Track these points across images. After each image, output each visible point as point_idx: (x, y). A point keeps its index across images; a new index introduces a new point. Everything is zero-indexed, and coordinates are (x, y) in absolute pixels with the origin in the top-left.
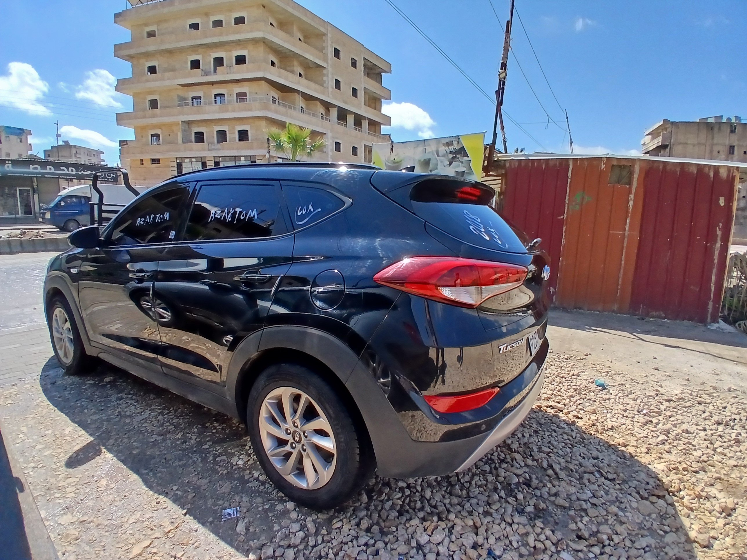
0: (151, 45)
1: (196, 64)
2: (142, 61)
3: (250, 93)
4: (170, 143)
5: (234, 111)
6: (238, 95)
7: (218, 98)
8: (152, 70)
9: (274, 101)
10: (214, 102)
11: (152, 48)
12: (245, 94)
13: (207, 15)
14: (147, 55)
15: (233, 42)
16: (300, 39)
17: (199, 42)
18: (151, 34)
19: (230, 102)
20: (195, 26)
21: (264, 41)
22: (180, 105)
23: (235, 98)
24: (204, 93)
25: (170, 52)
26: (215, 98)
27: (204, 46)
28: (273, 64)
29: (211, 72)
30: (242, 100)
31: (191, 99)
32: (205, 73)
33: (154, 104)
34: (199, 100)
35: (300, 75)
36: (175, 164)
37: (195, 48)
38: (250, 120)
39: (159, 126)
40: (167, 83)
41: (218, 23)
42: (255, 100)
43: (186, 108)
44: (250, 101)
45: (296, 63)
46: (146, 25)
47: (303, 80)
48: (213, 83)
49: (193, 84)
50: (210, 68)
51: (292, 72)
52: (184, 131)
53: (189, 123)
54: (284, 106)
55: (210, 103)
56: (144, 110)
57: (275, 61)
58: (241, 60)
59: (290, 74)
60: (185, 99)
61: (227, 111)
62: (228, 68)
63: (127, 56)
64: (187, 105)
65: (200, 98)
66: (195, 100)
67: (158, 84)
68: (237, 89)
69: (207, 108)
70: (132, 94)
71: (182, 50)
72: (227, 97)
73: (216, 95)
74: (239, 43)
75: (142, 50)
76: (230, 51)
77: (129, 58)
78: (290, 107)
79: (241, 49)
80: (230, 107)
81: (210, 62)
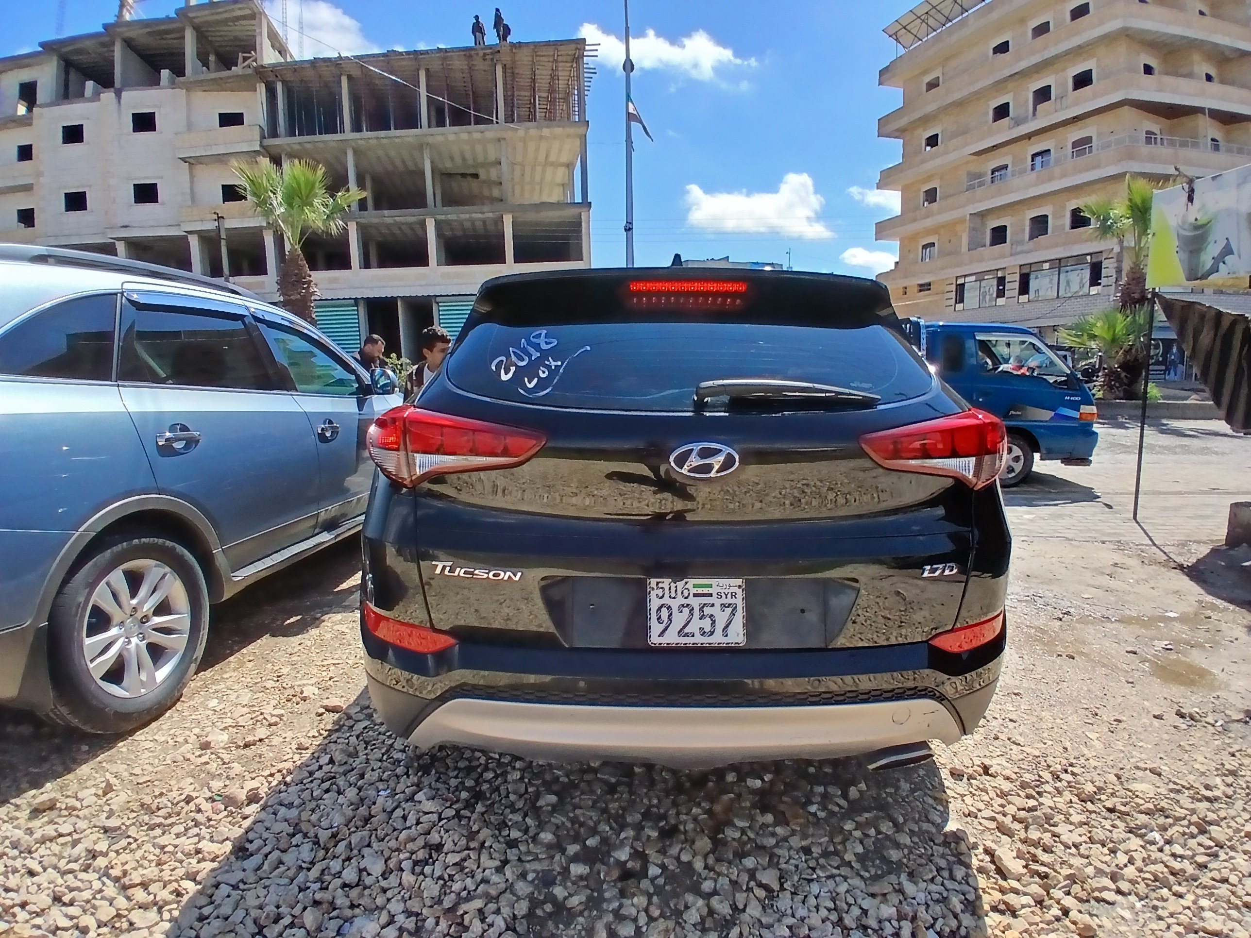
0: (932, 102)
1: (1002, 112)
2: (918, 132)
3: (1099, 134)
4: (949, 254)
5: (1063, 176)
6: (1075, 144)
7: (1038, 159)
8: (933, 141)
9: (1148, 140)
10: (1030, 167)
11: (931, 108)
12: (1088, 140)
13: (1022, 21)
14: (925, 120)
15: (1067, 53)
16: (1201, 13)
17: (1007, 73)
18: (933, 85)
19: (1058, 162)
20: (1003, 48)
21: (1127, 35)
22: (970, 188)
23: (1070, 151)
24: (1014, 157)
25: (960, 104)
26: (1033, 161)
27: (1017, 76)
28: (1148, 70)
29: (1027, 117)
30: (1080, 153)
31: (990, 172)
32: (1016, 122)
33: (931, 196)
34: (1004, 172)
35: (1209, 78)
36: (953, 287)
37: (1000, 85)
38: (1097, 186)
39: (935, 230)
40: (952, 157)
41: (1042, 29)
42: (1106, 146)
43: (979, 191)
44: (1098, 150)
45: (1196, 57)
46: (925, 72)
47: (1214, 87)
48: (1029, 136)
49: (995, 147)
50: (1027, 111)
51: (1190, 75)
52: (972, 229)
53: (982, 215)
54: (1172, 144)
55: (1023, 172)
56: (917, 208)
57: (1153, 63)
58: (1083, 80)
59: (1182, 81)
60: (979, 176)
61: (1051, 179)
62: (1058, 101)
63: (897, 130)
64: (981, 184)
65: (1006, 167)
66: (996, 174)
67: (938, 162)
68: (1076, 133)
69: (1016, 182)
70: (900, 188)
71: (979, 95)
72: (1055, 153)
73: (1034, 156)
74: (1079, 51)
75: (918, 115)
76: (1064, 70)
77: (899, 133)
78: (1183, 145)
79: (1085, 60)
80: (1057, 171)
81: (1027, 101)
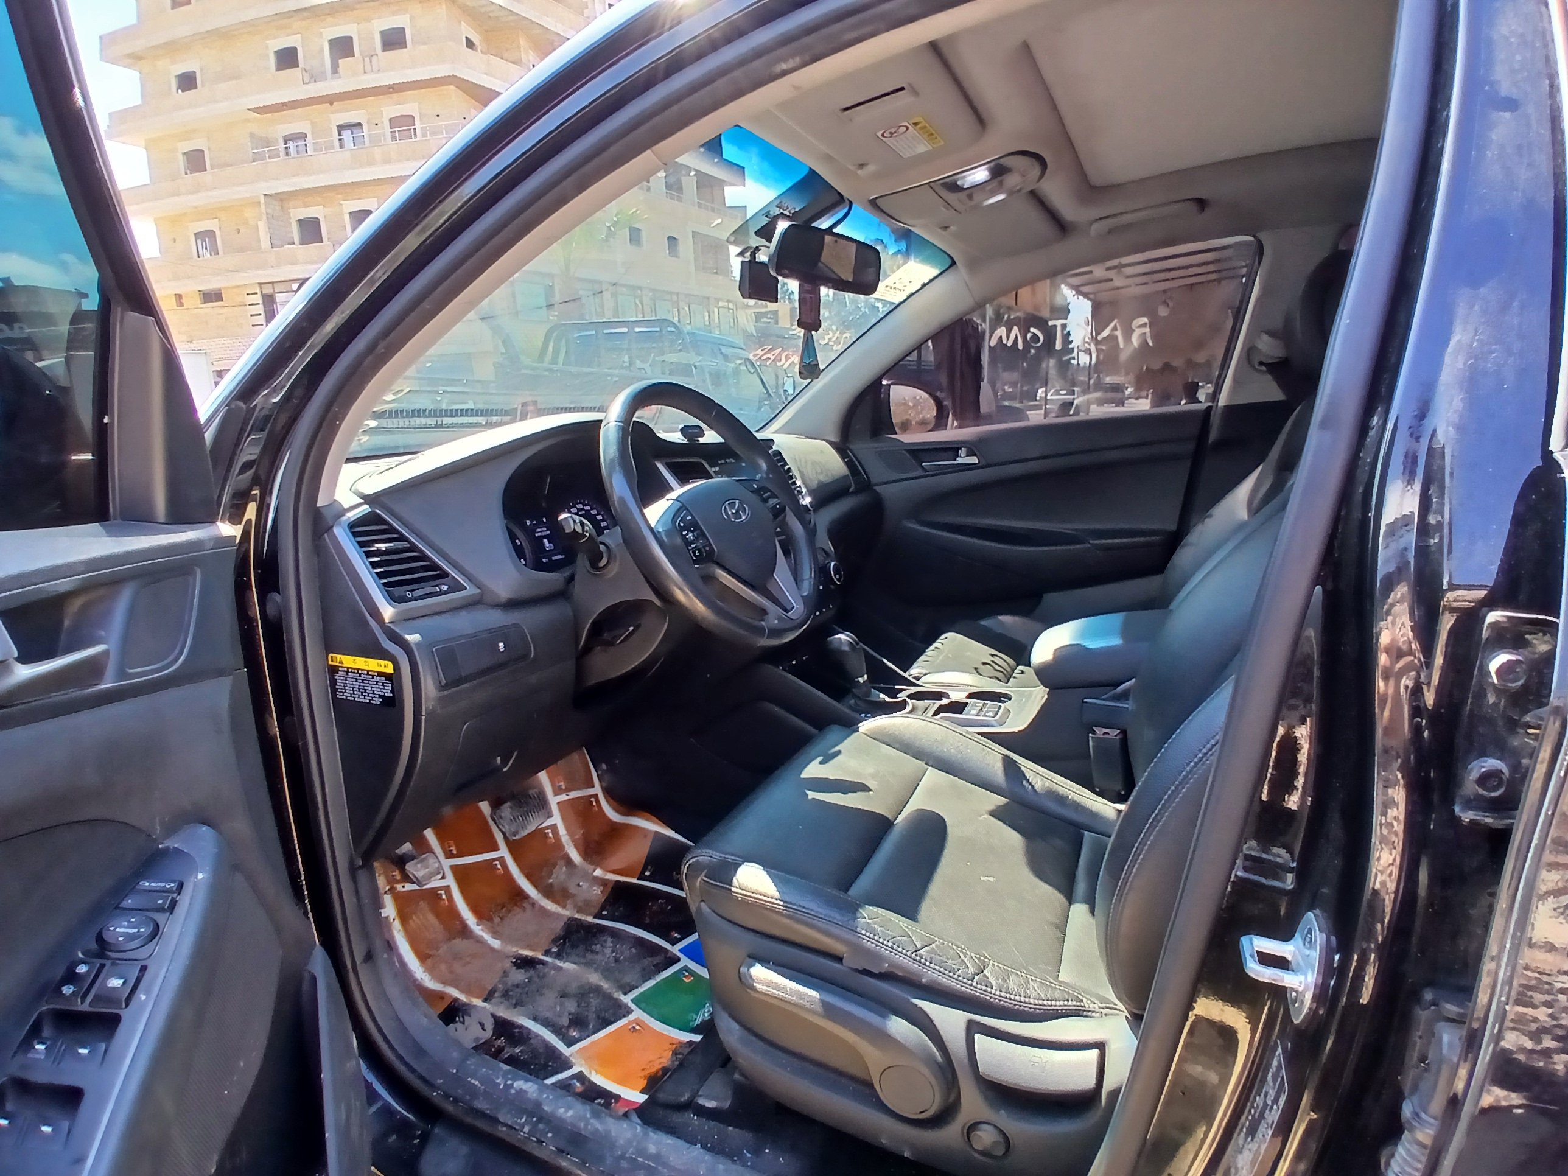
0: (182, 25)
1: (287, 58)
2: (162, 64)
3: (422, 115)
4: (242, 249)
5: (387, 161)
6: (394, 122)
7: (347, 134)
8: (187, 82)
10: (337, 143)
11: (183, 31)
12: (410, 120)
14: (172, 48)
19: (376, 141)
23: (388, 130)
24: (313, 123)
25: (224, 35)
26: (340, 135)
27: (305, 14)
28: (470, 44)
29: (324, 73)
30: (410, 133)
31: (281, 141)
32: (312, 76)
33: (196, 161)
34: (301, 143)
36: (258, 298)
39: (211, 212)
40: (223, 108)
42: (435, 132)
43: (272, 164)
44: (424, 135)
45: (522, 42)
48: (330, 100)
49: (284, 106)
50: (323, 65)
52: (270, 218)
53: (282, 198)
55: (330, 147)
56: (174, 177)
58: (394, 40)
60: (268, 143)
61: (371, 163)
62: (366, 59)
63: (129, 56)
64: (274, 155)
65: (303, 136)
66: (291, 144)
67: (201, 112)
68: (391, 109)
69: (322, 158)
70: (143, 143)
71: (252, 27)
72: (369, 129)
73: (341, 128)
75: (161, 38)
76: (368, 20)
77: (135, 59)
79: (394, 14)
80: (377, 152)
81: (322, 50)
